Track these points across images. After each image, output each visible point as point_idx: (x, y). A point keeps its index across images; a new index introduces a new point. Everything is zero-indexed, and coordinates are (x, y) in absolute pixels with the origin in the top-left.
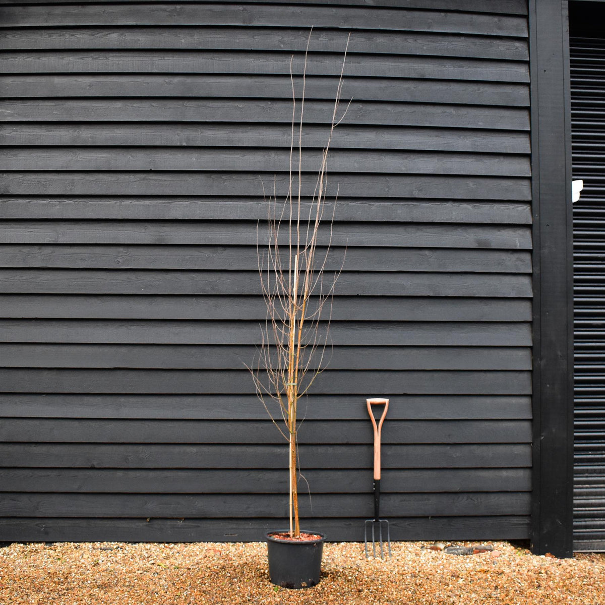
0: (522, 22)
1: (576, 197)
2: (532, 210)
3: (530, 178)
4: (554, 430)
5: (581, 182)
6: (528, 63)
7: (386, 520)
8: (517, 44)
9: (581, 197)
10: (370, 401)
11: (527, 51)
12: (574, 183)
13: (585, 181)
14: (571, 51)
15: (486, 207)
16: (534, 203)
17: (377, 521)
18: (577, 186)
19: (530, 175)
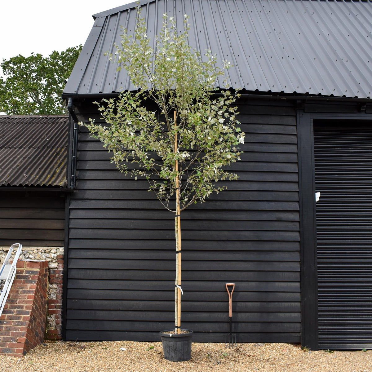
0: (294, 128)
1: (317, 199)
2: (299, 205)
3: (298, 192)
4: (310, 296)
5: (319, 193)
6: (297, 144)
7: (235, 334)
8: (292, 137)
9: (319, 199)
10: (227, 284)
11: (296, 140)
12: (316, 193)
13: (321, 192)
14: (314, 138)
15: (280, 204)
16: (300, 202)
17: (231, 334)
18: (318, 195)
19: (298, 191)
